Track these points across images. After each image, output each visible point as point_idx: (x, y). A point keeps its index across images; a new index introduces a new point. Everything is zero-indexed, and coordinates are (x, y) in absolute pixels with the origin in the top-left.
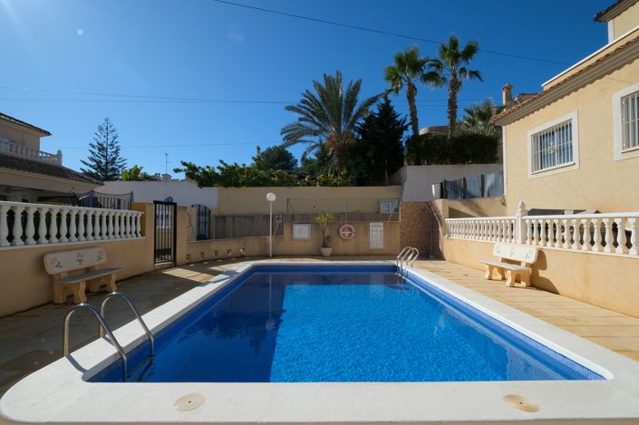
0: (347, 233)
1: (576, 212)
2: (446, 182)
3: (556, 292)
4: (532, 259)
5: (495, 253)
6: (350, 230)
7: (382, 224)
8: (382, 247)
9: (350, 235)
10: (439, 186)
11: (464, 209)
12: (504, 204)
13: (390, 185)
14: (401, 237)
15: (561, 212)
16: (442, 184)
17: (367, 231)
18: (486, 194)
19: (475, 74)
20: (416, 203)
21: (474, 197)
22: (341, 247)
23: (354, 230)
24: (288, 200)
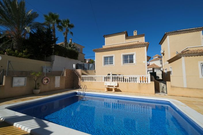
0: (46, 81)
1: (119, 75)
2: (78, 64)
3: (121, 91)
4: (116, 85)
5: (105, 84)
6: (47, 79)
7: (60, 77)
8: (59, 86)
9: (47, 82)
10: (76, 65)
11: (85, 73)
12: (95, 72)
13: (47, 61)
14: (65, 82)
15: (116, 75)
16: (77, 64)
17: (54, 80)
18: (90, 69)
19: (72, 33)
20: (70, 70)
21: (87, 69)
22: (42, 88)
23: (49, 80)
24: (9, 62)
